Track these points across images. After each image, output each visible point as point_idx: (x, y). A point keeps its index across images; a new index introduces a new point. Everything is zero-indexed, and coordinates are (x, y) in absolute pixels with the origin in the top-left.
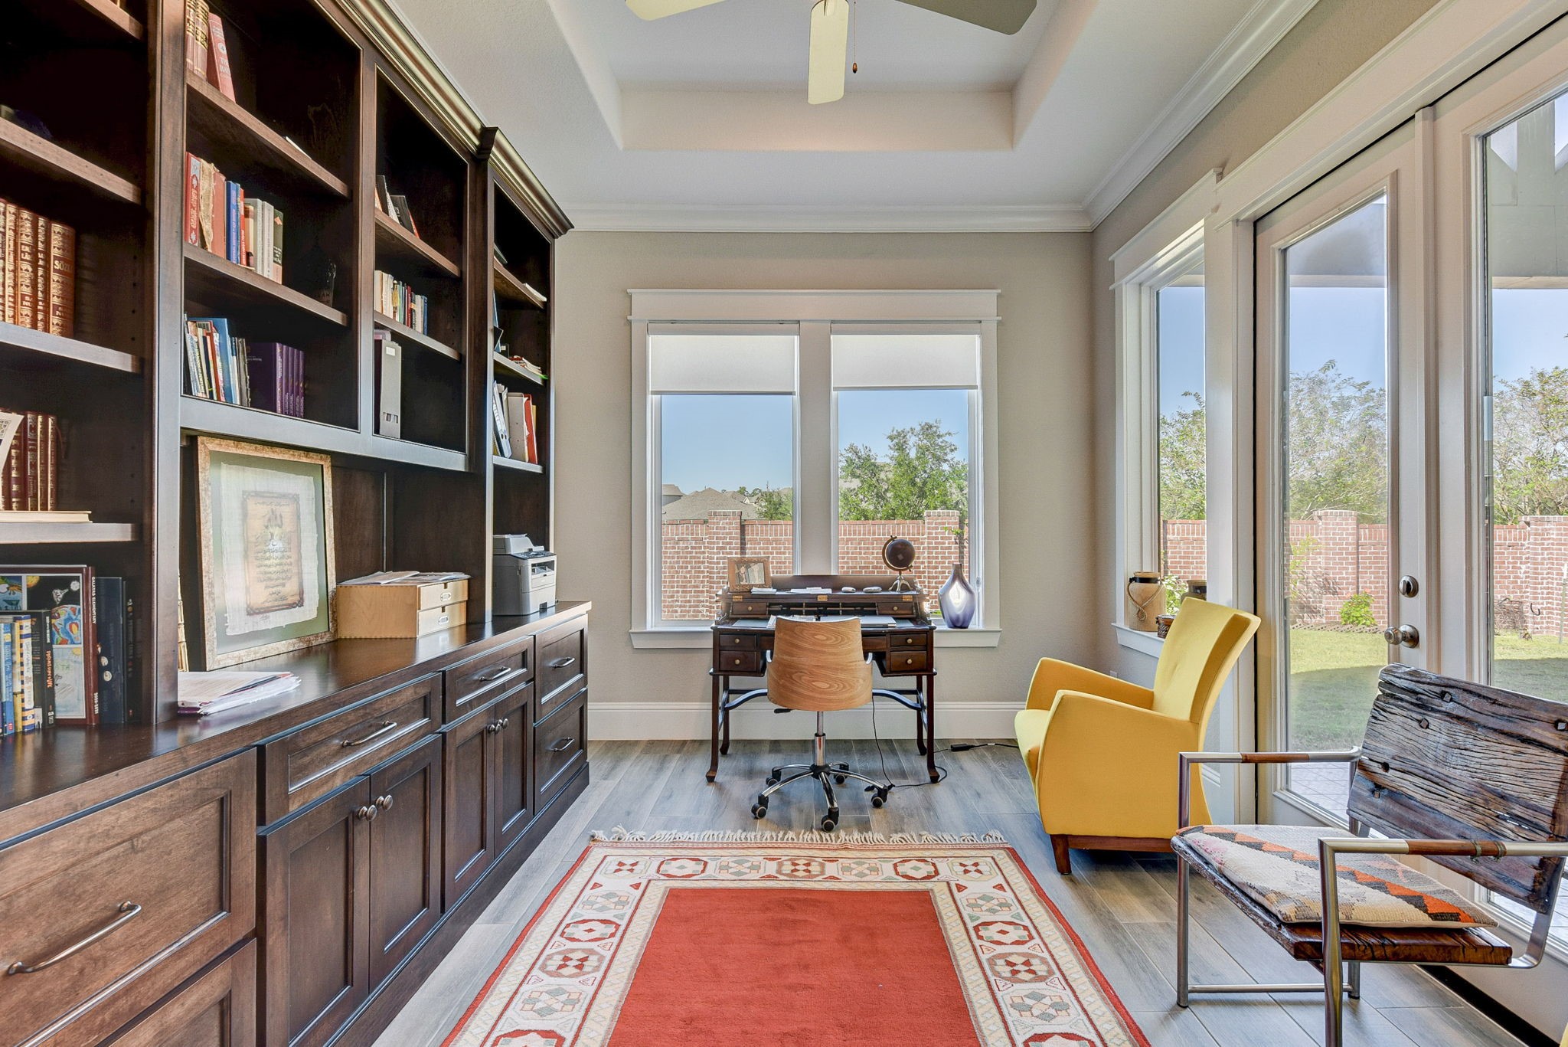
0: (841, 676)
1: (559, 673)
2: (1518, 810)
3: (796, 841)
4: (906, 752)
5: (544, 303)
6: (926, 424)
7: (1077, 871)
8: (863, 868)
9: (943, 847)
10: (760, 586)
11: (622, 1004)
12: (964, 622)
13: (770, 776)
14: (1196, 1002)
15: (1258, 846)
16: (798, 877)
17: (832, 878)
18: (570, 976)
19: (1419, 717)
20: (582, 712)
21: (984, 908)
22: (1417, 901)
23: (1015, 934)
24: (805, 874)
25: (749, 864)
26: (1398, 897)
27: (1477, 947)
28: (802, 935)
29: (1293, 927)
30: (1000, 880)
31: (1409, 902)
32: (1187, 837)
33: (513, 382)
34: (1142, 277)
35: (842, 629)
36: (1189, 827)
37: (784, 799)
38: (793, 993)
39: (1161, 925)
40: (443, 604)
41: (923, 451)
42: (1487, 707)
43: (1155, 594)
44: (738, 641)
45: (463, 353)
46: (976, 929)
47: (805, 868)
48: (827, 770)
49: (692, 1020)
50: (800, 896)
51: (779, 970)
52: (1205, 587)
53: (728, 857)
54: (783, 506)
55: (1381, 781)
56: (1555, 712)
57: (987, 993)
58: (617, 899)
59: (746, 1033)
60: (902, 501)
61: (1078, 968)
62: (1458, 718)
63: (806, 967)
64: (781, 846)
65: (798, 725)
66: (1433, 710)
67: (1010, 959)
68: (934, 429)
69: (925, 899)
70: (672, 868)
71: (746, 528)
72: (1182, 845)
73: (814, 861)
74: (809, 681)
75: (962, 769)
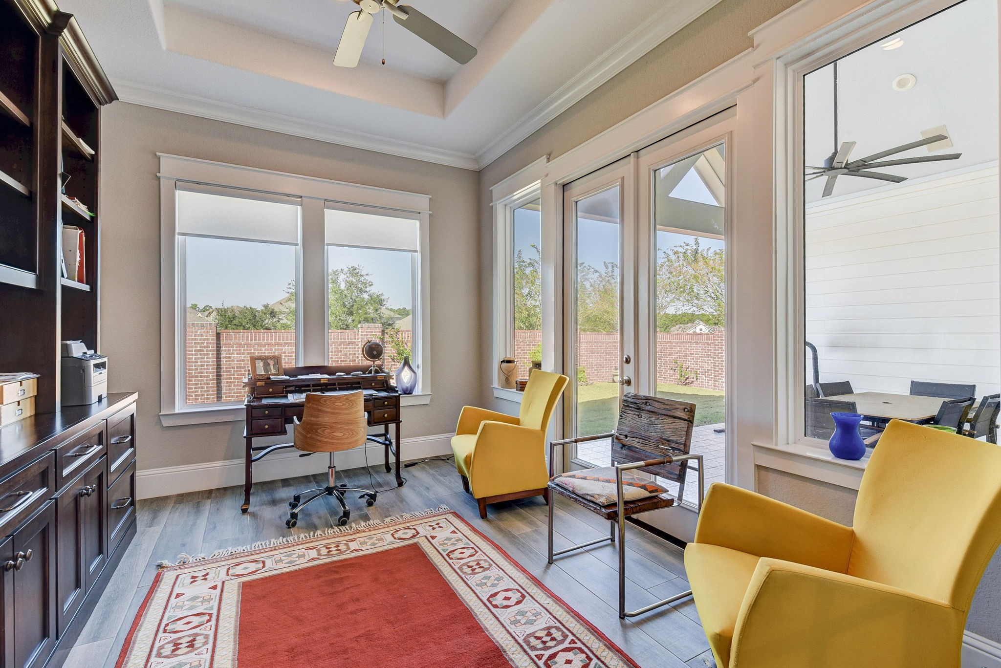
0: (351, 427)
1: (119, 449)
2: (673, 445)
3: (323, 535)
4: (377, 472)
5: (92, 155)
6: (352, 267)
7: (490, 516)
8: (374, 540)
9: (417, 519)
10: (275, 375)
11: (236, 656)
12: (410, 390)
13: (292, 500)
14: (556, 560)
15: (585, 478)
16: (333, 554)
17: (356, 550)
18: (186, 654)
19: (638, 414)
20: (132, 478)
21: (449, 544)
22: (644, 487)
23: (468, 552)
24: (337, 552)
25: (297, 555)
26: (638, 487)
27: (664, 501)
28: (349, 584)
29: (606, 507)
30: (454, 529)
31: (642, 488)
32: (555, 480)
33: (71, 218)
34: (507, 202)
35: (353, 398)
36: (555, 476)
37: (307, 514)
38: (355, 615)
39: (533, 531)
40: (18, 400)
41: (350, 285)
42: (663, 406)
43: (514, 369)
44: (267, 412)
45: (33, 190)
46: (448, 555)
47: (336, 549)
48: (337, 488)
49: (293, 649)
50: (338, 564)
51: (341, 606)
52: (541, 364)
53: (278, 555)
54: (237, 319)
55: (624, 443)
56: (683, 405)
57: (463, 583)
58: (201, 599)
59: (333, 644)
60: (336, 317)
61: (503, 560)
62: (652, 412)
63: (358, 600)
64: (314, 540)
65: (317, 463)
66: (643, 410)
67: (469, 564)
68: (357, 271)
69: (416, 547)
70: (239, 570)
71: (221, 336)
72: (553, 485)
73: (341, 543)
74: (330, 433)
75: (414, 476)
